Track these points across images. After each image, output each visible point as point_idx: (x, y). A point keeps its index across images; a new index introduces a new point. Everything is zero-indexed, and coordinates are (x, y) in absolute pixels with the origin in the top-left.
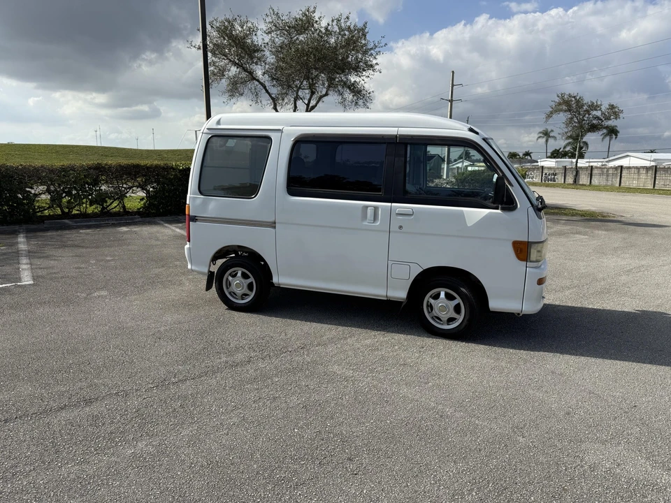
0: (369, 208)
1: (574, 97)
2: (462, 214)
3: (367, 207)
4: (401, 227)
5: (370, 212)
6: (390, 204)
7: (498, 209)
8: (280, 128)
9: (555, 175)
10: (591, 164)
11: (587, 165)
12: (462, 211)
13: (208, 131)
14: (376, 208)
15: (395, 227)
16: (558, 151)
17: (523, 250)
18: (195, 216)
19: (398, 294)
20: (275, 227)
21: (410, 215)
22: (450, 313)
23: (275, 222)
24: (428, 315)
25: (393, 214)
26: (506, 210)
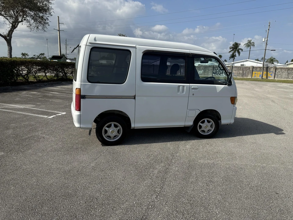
0: (180, 87)
2: (215, 88)
3: (179, 86)
4: (193, 94)
5: (181, 88)
6: (189, 84)
7: (226, 85)
8: (134, 46)
12: (215, 86)
13: (90, 44)
14: (183, 86)
15: (191, 95)
17: (233, 100)
18: (85, 96)
19: (190, 123)
20: (135, 98)
21: (197, 89)
22: (209, 128)
23: (135, 96)
24: (199, 131)
25: (191, 89)
26: (230, 85)
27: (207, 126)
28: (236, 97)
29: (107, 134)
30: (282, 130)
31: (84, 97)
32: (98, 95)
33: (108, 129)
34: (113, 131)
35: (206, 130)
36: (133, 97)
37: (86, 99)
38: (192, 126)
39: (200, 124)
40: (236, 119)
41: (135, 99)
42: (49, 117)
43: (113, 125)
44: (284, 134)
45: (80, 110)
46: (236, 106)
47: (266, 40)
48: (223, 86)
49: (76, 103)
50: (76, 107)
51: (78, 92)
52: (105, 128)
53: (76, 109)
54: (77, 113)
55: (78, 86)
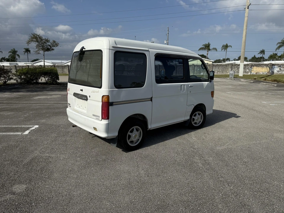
0: (182, 86)
1: (38, 35)
3: (181, 85)
4: (190, 92)
6: (187, 83)
8: (147, 49)
9: (11, 69)
10: (28, 64)
11: (25, 65)
12: (203, 83)
14: (184, 85)
15: (189, 92)
16: (4, 58)
18: (113, 102)
19: (188, 118)
20: (151, 100)
21: (192, 87)
22: (199, 120)
23: (152, 98)
24: (193, 123)
25: (189, 87)
26: (210, 82)
27: (198, 119)
28: (214, 91)
29: (131, 140)
30: (236, 115)
31: (112, 104)
32: (123, 100)
33: (132, 134)
34: (135, 136)
35: (198, 122)
36: (150, 99)
37: (114, 106)
38: (188, 120)
39: (193, 117)
40: (214, 110)
41: (152, 101)
42: (24, 133)
43: (135, 130)
44: (240, 117)
45: (108, 119)
46: (214, 98)
47: (167, 42)
48: (207, 82)
49: (103, 111)
50: (103, 116)
51: (105, 99)
52: (129, 133)
53: (102, 118)
54: (105, 122)
55: (106, 94)
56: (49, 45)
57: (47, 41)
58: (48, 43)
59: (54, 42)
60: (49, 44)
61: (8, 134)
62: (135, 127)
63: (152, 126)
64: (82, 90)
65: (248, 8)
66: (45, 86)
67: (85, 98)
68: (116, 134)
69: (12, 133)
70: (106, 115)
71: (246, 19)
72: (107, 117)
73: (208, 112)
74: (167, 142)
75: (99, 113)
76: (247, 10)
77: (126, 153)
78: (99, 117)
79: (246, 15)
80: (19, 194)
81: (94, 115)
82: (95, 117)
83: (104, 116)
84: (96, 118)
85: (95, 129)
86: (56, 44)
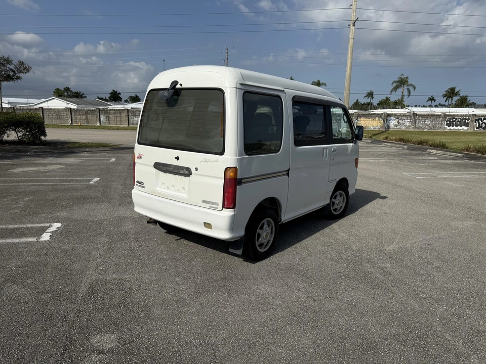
3: (324, 149)
5: (325, 151)
6: (329, 145)
7: (353, 143)
8: (283, 89)
12: (347, 145)
13: (241, 87)
15: (332, 160)
17: (357, 163)
18: (242, 179)
19: (328, 202)
20: (288, 174)
21: (336, 151)
23: (288, 170)
24: (332, 209)
25: (331, 152)
26: (355, 143)
27: (340, 203)
29: (260, 241)
30: (380, 194)
31: (240, 182)
33: (262, 232)
34: (266, 234)
35: (338, 207)
36: (285, 173)
37: (243, 185)
38: (328, 205)
39: (333, 200)
40: (357, 190)
41: (288, 176)
42: (43, 239)
43: (266, 225)
44: (387, 197)
45: (234, 207)
48: (351, 144)
49: (226, 194)
50: (226, 203)
51: (231, 174)
52: (259, 231)
53: (224, 207)
54: (229, 213)
55: (232, 164)
56: (12, 70)
57: (8, 61)
58: (8, 66)
59: (22, 63)
60: (12, 67)
61: (9, 241)
62: (265, 221)
63: (286, 216)
64: (177, 158)
65: (354, 25)
66: (20, 147)
67: (187, 172)
68: (242, 233)
69: (17, 240)
70: (230, 200)
71: (351, 41)
72: (232, 205)
73: (351, 191)
74: (304, 241)
75: (219, 199)
76: (352, 28)
77: (253, 265)
78: (217, 204)
79: (351, 36)
80: (111, 351)
81: (204, 202)
82: (207, 205)
83: (228, 202)
84: (210, 207)
85: (207, 225)
86: (25, 68)
